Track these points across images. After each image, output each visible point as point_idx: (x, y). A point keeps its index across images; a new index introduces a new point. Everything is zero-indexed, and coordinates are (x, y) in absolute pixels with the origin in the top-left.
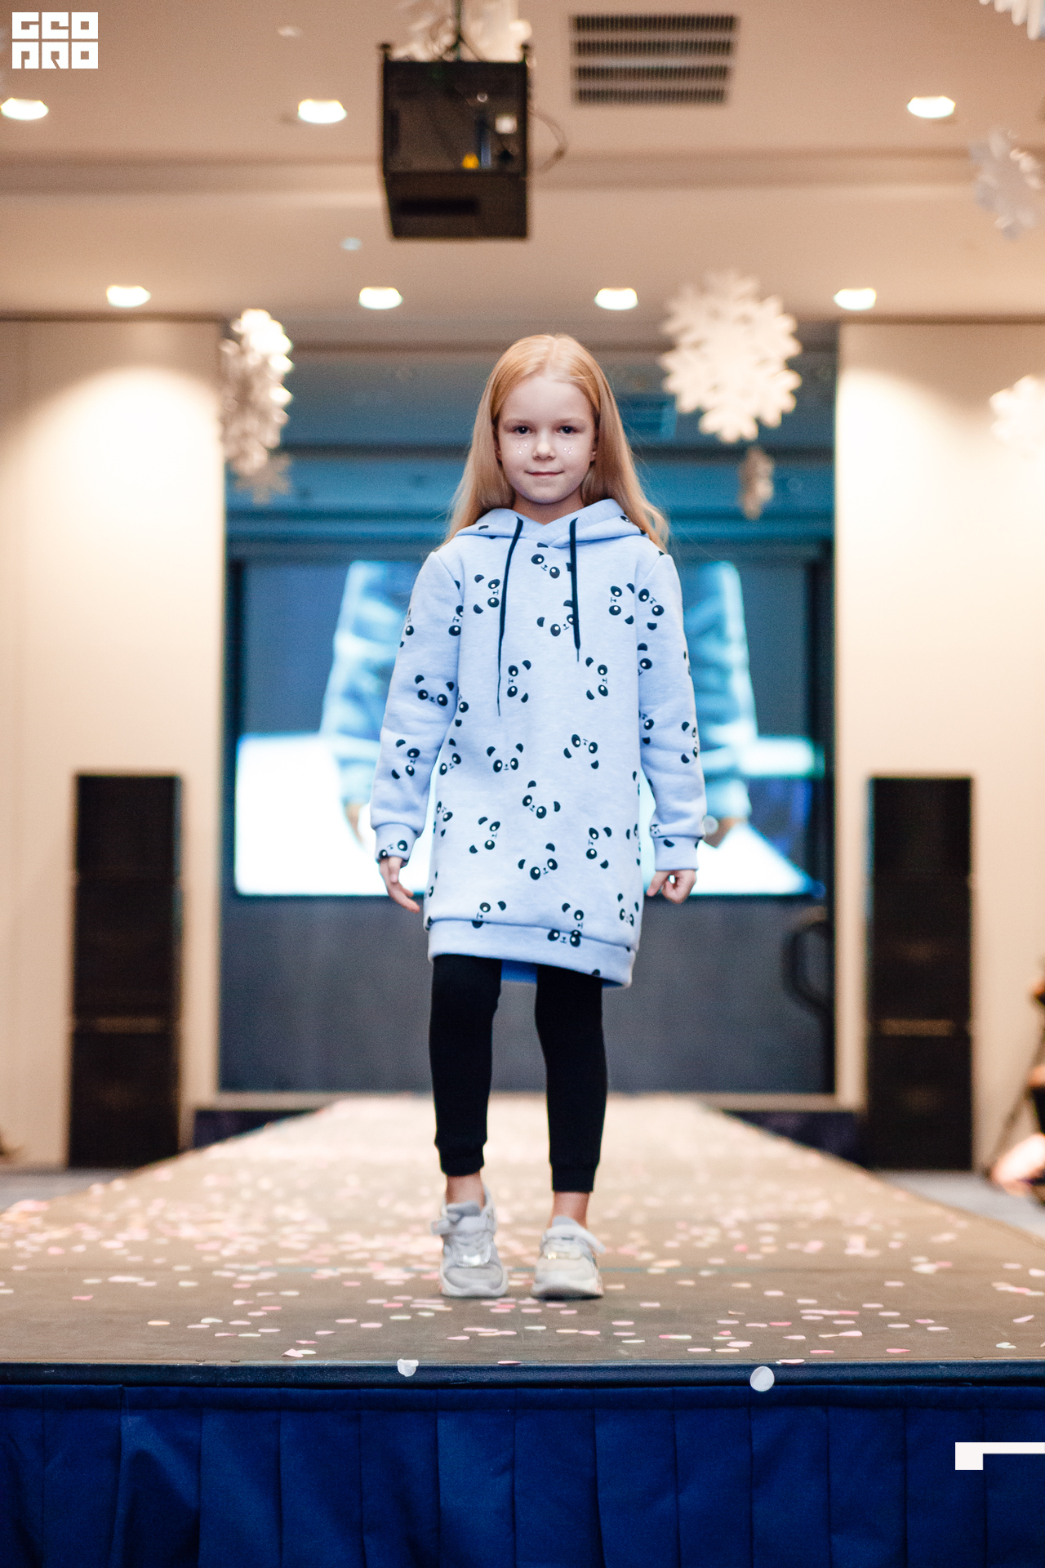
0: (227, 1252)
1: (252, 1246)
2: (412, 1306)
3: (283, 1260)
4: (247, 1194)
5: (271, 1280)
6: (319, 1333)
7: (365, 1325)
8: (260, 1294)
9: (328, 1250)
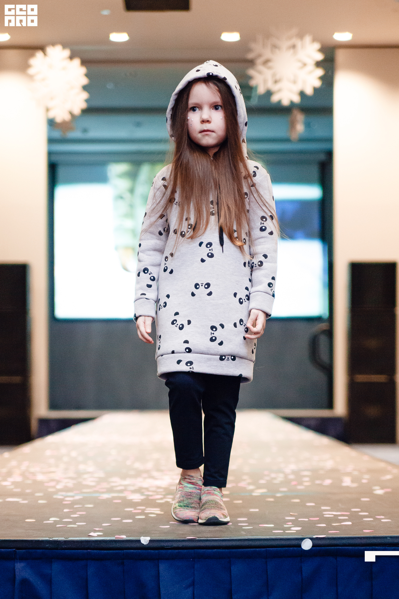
0: (59, 487)
1: (70, 484)
2: (146, 512)
3: (85, 490)
4: (65, 459)
5: (80, 499)
6: (104, 525)
7: (124, 521)
8: (75, 506)
9: (105, 485)
